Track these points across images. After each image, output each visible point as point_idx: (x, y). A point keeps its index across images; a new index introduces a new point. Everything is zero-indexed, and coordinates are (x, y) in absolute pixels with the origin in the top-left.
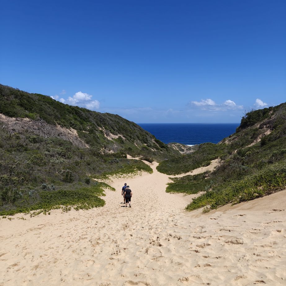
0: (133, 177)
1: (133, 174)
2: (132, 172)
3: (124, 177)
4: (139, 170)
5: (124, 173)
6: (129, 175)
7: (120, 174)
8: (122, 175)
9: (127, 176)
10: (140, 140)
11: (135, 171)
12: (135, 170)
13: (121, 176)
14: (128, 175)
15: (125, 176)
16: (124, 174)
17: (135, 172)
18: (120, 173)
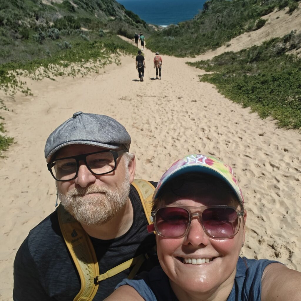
0: (101, 71)
1: (98, 62)
2: (95, 56)
3: (73, 73)
4: (113, 52)
5: (74, 61)
6: (88, 65)
7: (61, 65)
8: (66, 66)
9: (83, 70)
10: (102, 10)
11: (103, 53)
12: (102, 51)
13: (62, 69)
14: (85, 66)
15: (76, 68)
16: (73, 64)
17: (104, 58)
18: (62, 62)
